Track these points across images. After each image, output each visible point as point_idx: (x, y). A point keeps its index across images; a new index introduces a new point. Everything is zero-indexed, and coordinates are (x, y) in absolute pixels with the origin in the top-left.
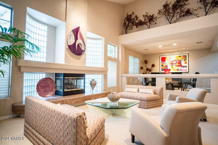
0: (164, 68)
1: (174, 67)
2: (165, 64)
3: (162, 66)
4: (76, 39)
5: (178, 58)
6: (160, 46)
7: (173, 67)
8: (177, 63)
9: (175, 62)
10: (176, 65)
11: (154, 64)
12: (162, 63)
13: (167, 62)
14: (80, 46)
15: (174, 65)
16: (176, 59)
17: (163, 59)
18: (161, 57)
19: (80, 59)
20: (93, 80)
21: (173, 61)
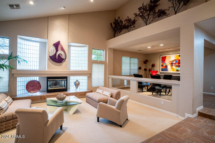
0: (164, 68)
1: (174, 67)
2: (165, 64)
3: (162, 66)
4: (57, 51)
5: (178, 58)
6: (149, 47)
7: (172, 68)
8: (177, 63)
9: (175, 62)
10: (176, 65)
11: (154, 64)
12: (162, 62)
13: (167, 62)
14: (61, 55)
15: (174, 65)
16: (176, 59)
17: (164, 59)
18: (161, 56)
19: (61, 66)
20: (77, 81)
21: (173, 61)
